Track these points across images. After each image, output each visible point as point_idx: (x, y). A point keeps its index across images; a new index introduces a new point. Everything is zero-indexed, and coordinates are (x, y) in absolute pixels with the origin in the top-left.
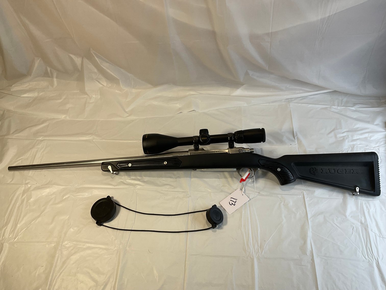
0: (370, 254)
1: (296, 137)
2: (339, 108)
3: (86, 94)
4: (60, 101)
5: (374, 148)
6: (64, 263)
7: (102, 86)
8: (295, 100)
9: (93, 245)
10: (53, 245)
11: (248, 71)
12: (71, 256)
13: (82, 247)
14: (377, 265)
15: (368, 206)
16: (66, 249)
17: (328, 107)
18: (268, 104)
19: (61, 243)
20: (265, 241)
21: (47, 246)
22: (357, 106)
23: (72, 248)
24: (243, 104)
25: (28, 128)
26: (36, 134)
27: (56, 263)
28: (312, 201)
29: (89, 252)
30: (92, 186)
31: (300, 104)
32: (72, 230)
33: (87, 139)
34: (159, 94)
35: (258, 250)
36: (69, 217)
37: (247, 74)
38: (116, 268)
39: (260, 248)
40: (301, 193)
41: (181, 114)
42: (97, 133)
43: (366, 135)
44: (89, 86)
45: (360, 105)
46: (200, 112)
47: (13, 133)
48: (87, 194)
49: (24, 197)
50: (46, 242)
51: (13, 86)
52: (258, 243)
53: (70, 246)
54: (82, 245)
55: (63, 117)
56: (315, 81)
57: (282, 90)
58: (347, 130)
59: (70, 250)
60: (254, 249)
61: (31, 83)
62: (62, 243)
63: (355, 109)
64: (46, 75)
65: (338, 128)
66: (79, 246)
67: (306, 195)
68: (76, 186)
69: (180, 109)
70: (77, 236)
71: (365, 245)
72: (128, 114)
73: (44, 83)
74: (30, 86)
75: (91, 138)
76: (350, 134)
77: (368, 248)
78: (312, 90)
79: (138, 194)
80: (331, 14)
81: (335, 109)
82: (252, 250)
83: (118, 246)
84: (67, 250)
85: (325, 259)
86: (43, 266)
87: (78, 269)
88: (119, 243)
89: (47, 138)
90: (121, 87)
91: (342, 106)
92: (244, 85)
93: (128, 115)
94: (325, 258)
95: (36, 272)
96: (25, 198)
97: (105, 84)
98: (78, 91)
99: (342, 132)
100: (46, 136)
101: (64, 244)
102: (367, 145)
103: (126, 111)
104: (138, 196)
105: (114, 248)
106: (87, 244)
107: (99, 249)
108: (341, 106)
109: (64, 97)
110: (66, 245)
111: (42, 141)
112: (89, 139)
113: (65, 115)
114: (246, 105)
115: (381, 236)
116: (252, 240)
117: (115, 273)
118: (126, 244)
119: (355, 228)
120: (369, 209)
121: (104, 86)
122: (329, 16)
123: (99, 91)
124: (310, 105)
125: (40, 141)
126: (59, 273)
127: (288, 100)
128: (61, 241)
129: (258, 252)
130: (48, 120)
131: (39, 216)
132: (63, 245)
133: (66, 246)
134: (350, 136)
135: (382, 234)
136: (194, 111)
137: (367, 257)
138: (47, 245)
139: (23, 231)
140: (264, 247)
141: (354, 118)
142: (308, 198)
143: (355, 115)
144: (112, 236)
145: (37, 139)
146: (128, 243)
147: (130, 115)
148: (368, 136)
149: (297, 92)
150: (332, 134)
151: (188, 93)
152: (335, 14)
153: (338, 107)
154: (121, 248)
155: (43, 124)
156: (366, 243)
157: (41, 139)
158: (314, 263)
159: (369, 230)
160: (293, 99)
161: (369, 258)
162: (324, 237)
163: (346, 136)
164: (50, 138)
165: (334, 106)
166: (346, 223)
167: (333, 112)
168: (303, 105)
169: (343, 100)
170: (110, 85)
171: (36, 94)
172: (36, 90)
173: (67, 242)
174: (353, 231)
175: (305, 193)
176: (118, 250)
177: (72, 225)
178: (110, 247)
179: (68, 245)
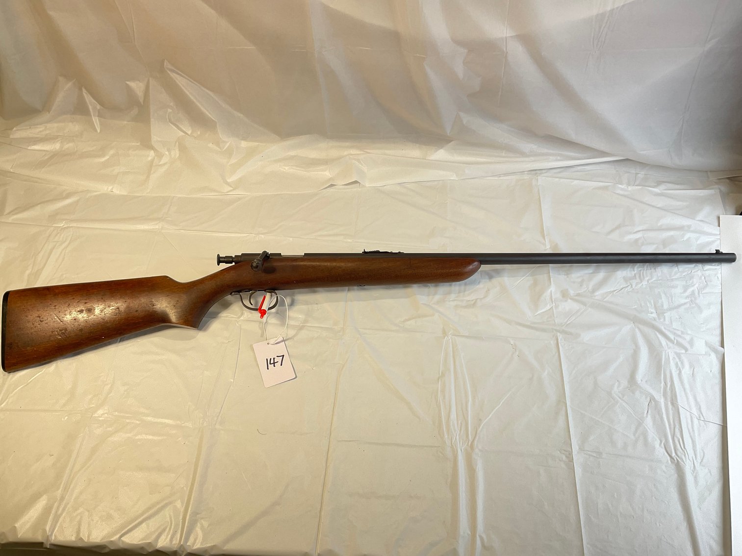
0: (681, 450)
1: (547, 237)
2: (630, 189)
3: (152, 147)
4: (103, 159)
6: (94, 450)
7: (184, 134)
8: (547, 172)
9: (152, 419)
11: (461, 114)
12: (107, 438)
13: (131, 421)
14: (692, 470)
15: (679, 364)
16: (99, 425)
17: (609, 186)
18: (496, 178)
19: (91, 414)
20: (480, 419)
22: (663, 187)
24: (450, 176)
25: (39, 206)
26: (53, 217)
27: (79, 450)
28: (573, 350)
31: (558, 179)
33: (149, 227)
34: (292, 153)
35: (468, 436)
37: (458, 119)
38: (194, 461)
39: (470, 433)
40: (553, 337)
41: (331, 190)
42: (169, 219)
45: (669, 185)
46: (368, 186)
47: (9, 213)
50: (60, 411)
51: (15, 129)
52: (467, 424)
53: (107, 418)
54: (130, 418)
55: (106, 188)
57: (523, 154)
58: (645, 227)
60: (460, 434)
61: (49, 125)
62: (93, 413)
63: (659, 192)
64: (81, 110)
65: (626, 224)
67: (561, 340)
69: (330, 179)
71: (671, 435)
72: (231, 187)
73: (73, 127)
74: (48, 132)
75: (157, 227)
77: (675, 438)
80: (616, 6)
81: (622, 189)
82: (456, 436)
83: (200, 422)
84: (100, 427)
85: (595, 457)
86: (53, 455)
87: (120, 460)
88: (202, 417)
89: (74, 225)
90: (220, 135)
91: (636, 186)
92: (452, 143)
93: (232, 189)
94: (595, 455)
95: (39, 465)
97: (189, 132)
98: (138, 144)
99: (635, 231)
100: (72, 221)
101: (96, 415)
103: (229, 181)
104: (242, 333)
105: (193, 425)
107: (163, 427)
108: (634, 186)
109: (112, 152)
110: (101, 417)
111: (64, 229)
112: (154, 229)
113: (110, 186)
114: (454, 177)
115: (702, 419)
116: (457, 416)
117: (192, 470)
118: (216, 419)
119: (653, 402)
120: (680, 369)
121: (187, 135)
122: (612, 10)
123: (177, 143)
124: (576, 182)
125: (61, 230)
127: (535, 172)
129: (466, 440)
130: (78, 193)
132: (96, 417)
133: (100, 419)
135: (703, 415)
136: (358, 184)
139: (18, 391)
140: (478, 432)
141: (659, 207)
142: (566, 346)
143: (661, 202)
144: (190, 403)
145: (54, 225)
146: (218, 416)
147: (234, 189)
149: (551, 158)
150: (615, 234)
151: (346, 153)
152: (623, 6)
153: (628, 187)
154: (205, 425)
155: (68, 198)
156: (673, 430)
157: (63, 226)
158: (572, 463)
159: (680, 407)
160: (544, 171)
161: (678, 457)
162: (594, 417)
163: (641, 237)
164: (79, 225)
165: (621, 184)
166: (637, 394)
167: (618, 194)
168: (562, 180)
169: (639, 175)
170: (199, 133)
171: (56, 146)
172: (59, 139)
173: (101, 411)
174: (649, 408)
175: (560, 337)
176: (200, 429)
177: (113, 382)
178: (184, 423)
179: (104, 417)
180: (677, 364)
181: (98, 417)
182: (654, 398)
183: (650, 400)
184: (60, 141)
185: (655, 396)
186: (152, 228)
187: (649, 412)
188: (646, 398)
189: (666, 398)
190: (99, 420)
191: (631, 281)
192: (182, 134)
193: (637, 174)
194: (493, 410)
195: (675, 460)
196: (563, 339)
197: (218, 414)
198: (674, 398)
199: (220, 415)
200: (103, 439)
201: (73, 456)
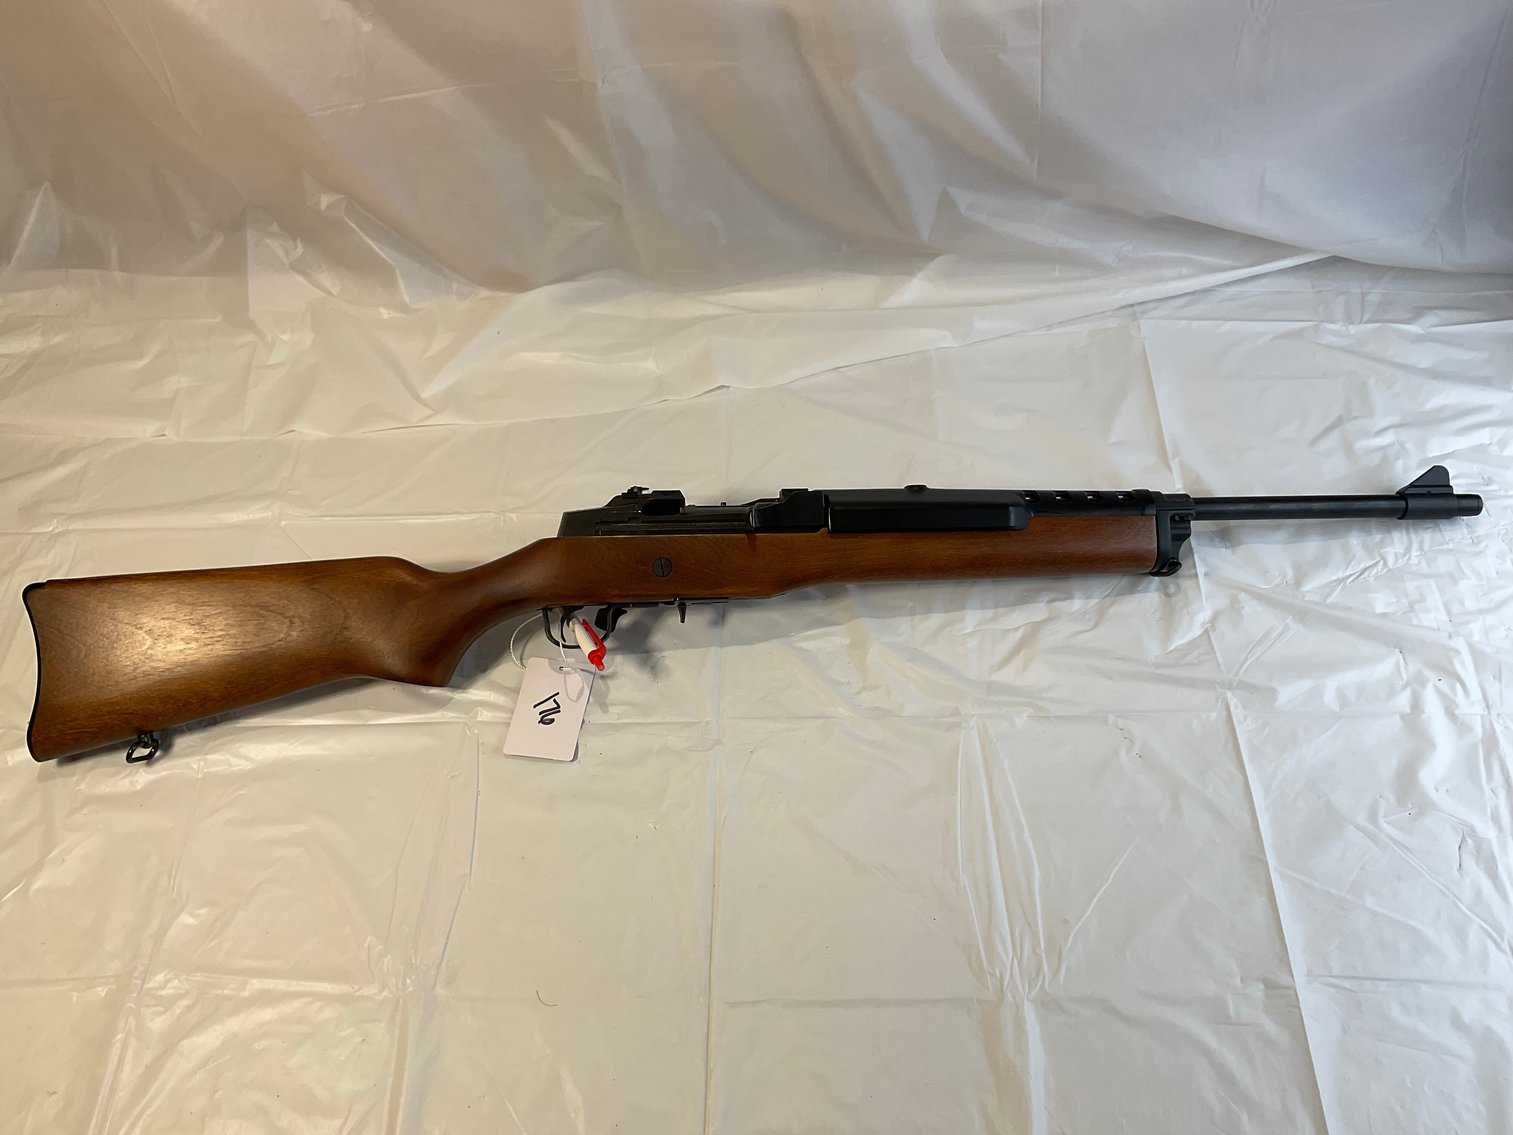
1: (1177, 460)
2: (1353, 332)
3: (251, 326)
4: (141, 364)
6: (151, 1072)
7: (323, 294)
8: (1155, 309)
9: (280, 985)
10: (103, 994)
11: (952, 190)
12: (184, 1038)
13: (233, 993)
16: (161, 1008)
17: (1306, 329)
19: (139, 982)
20: (1066, 922)
21: (75, 999)
22: (1430, 319)
23: (185, 1003)
24: (936, 339)
26: (31, 510)
27: (115, 1074)
28: (1267, 731)
29: (266, 1014)
31: (1185, 322)
32: (186, 919)
33: (251, 517)
35: (1039, 967)
36: (173, 863)
37: (946, 203)
38: (390, 1081)
39: (1044, 956)
40: (1217, 702)
42: (297, 493)
43: (1483, 436)
44: (264, 294)
45: (1444, 314)
50: (68, 980)
52: (1034, 934)
53: (178, 991)
54: (233, 986)
55: (150, 429)
56: (1247, 218)
57: (1099, 268)
58: (1395, 419)
59: (178, 1011)
60: (1020, 962)
61: (11, 296)
62: (143, 981)
63: (1421, 332)
65: (1354, 415)
66: (219, 992)
67: (1236, 707)
70: (212, 944)
73: (64, 294)
74: (9, 310)
75: (270, 514)
76: (1409, 437)
78: (1227, 263)
79: (482, 744)
81: (1336, 334)
82: (1012, 967)
83: (397, 984)
84: (164, 1012)
85: (1345, 989)
86: (55, 1093)
87: (215, 1092)
88: (403, 968)
89: (79, 525)
91: (1369, 322)
92: (937, 260)
93: (432, 412)
94: (1348, 986)
95: (24, 1121)
98: (218, 319)
99: (1378, 428)
100: (72, 516)
101: (151, 985)
102: (1490, 479)
104: (484, 753)
105: (381, 991)
106: (255, 981)
107: (310, 999)
108: (1361, 322)
109: (156, 348)
111: (55, 537)
112: (261, 519)
113: (159, 425)
116: (1010, 920)
117: (387, 1106)
118: (433, 972)
119: (1469, 841)
121: (330, 297)
123: (309, 315)
124: (1227, 326)
125: (49, 540)
126: (132, 1119)
127: (1130, 310)
128: (136, 975)
129: (1037, 975)
130: (84, 448)
131: (37, 867)
132: (149, 989)
133: (163, 992)
134: (1409, 446)
138: (75, 994)
140: (1064, 953)
141: (1424, 369)
142: (1249, 721)
143: (1426, 357)
144: (370, 938)
145: (33, 530)
146: (440, 964)
147: (437, 413)
148: (1491, 439)
149: (1167, 273)
150: (1333, 440)
153: (1347, 328)
154: (411, 989)
155: (59, 465)
157: (53, 530)
158: (1296, 1010)
160: (1150, 306)
162: (1333, 891)
164: (91, 524)
165: (1332, 323)
166: (1430, 822)
167: (1328, 347)
168: (1195, 324)
169: (1369, 298)
170: (357, 291)
171: (32, 343)
172: (37, 326)
173: (162, 975)
174: (1464, 856)
175: (1235, 700)
176: (398, 1002)
177: (187, 898)
178: (360, 989)
179: (171, 988)
181: (158, 989)
182: (1474, 831)
183: (1464, 839)
184: (40, 331)
185: (1473, 826)
186: (258, 516)
187: (1463, 865)
188: (1453, 831)
189: (1499, 830)
190: (161, 996)
191: (1382, 551)
192: (320, 293)
193: (1364, 295)
194: (1094, 896)
196: (1242, 708)
197: (438, 961)
199: (445, 961)
200: (170, 1044)
201: (104, 1090)
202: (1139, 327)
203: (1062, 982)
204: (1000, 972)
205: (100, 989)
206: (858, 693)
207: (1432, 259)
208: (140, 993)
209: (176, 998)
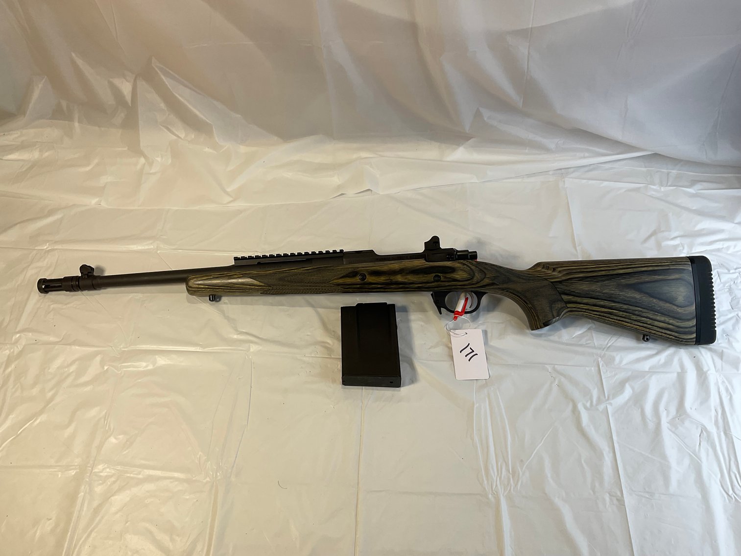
0: (738, 486)
1: (580, 246)
2: (663, 190)
3: (142, 154)
4: (88, 169)
5: (736, 269)
6: (97, 511)
8: (574, 172)
9: (159, 473)
10: (73, 474)
11: (483, 110)
12: (113, 495)
13: (135, 476)
15: (730, 388)
16: (101, 482)
17: (640, 188)
18: (520, 180)
19: (90, 469)
20: (522, 461)
21: (60, 476)
22: (698, 186)
23: (113, 479)
24: (470, 179)
25: (18, 225)
26: (35, 238)
27: (79, 512)
28: (615, 377)
29: (151, 487)
30: (155, 347)
31: (585, 181)
32: (113, 440)
33: (143, 248)
34: (296, 157)
35: (509, 480)
36: (106, 413)
37: (478, 115)
38: (209, 520)
39: (511, 476)
40: (594, 362)
41: (342, 199)
42: (164, 237)
44: (147, 138)
45: (705, 185)
46: (381, 193)
48: (144, 364)
49: (9, 370)
50: (57, 466)
52: (507, 465)
53: (109, 474)
54: (135, 472)
55: (94, 201)
56: (616, 133)
57: (547, 150)
58: (682, 233)
59: (109, 483)
60: (500, 478)
61: (24, 131)
62: (92, 468)
63: (694, 192)
64: (59, 114)
65: (662, 230)
66: (129, 475)
67: (603, 366)
68: (122, 346)
69: (339, 187)
70: (125, 452)
71: (726, 468)
72: (231, 196)
73: (52, 132)
74: (23, 138)
75: (152, 247)
76: (687, 241)
77: (731, 473)
78: (609, 152)
79: (253, 363)
81: (655, 190)
83: (213, 474)
84: (102, 484)
85: (647, 498)
86: (50, 519)
87: (127, 523)
88: (215, 468)
89: (59, 246)
90: (217, 139)
91: (670, 186)
92: (472, 141)
94: (647, 496)
95: (36, 532)
96: (11, 372)
97: (182, 136)
98: (125, 149)
99: (673, 236)
100: (56, 242)
101: (96, 470)
102: (722, 264)
103: (229, 190)
104: (254, 368)
105: (205, 478)
106: (145, 471)
107: (172, 480)
108: (667, 186)
109: (96, 161)
110: (101, 472)
111: (49, 251)
112: (148, 249)
113: (97, 199)
114: (475, 180)
116: (496, 459)
117: (208, 532)
118: (230, 470)
119: (704, 433)
120: (730, 393)
121: (180, 139)
123: (169, 148)
124: (606, 183)
125: (45, 253)
126: (87, 534)
127: (560, 171)
128: (89, 465)
129: (508, 484)
130: (62, 208)
131: (41, 412)
132: (94, 472)
133: (102, 474)
134: (686, 246)
136: (369, 192)
137: (731, 492)
138: (60, 473)
139: (6, 445)
140: (521, 474)
141: (694, 210)
142: (608, 371)
143: (695, 204)
144: (200, 453)
146: (233, 466)
147: (235, 200)
148: (723, 246)
149: (579, 155)
150: (651, 241)
151: (355, 156)
153: (660, 188)
154: (219, 478)
155: (49, 216)
156: (728, 464)
157: (47, 248)
159: (734, 437)
160: (570, 171)
161: (736, 494)
163: (679, 244)
164: (64, 247)
165: (654, 185)
166: (687, 423)
167: (651, 197)
168: (591, 182)
169: (671, 174)
170: (193, 137)
171: (35, 155)
172: (37, 146)
173: (102, 465)
174: (701, 440)
175: (602, 362)
176: (213, 483)
177: (113, 431)
178: (195, 477)
179: (105, 472)
180: (727, 390)
181: (99, 472)
182: (707, 429)
183: (702, 431)
184: (38, 149)
185: (706, 426)
186: (147, 247)
187: (701, 444)
188: (697, 428)
189: (718, 428)
190: (101, 476)
192: (175, 137)
193: (668, 174)
194: (535, 449)
195: (732, 499)
196: (605, 366)
198: (726, 428)
199: (235, 465)
200: (106, 498)
201: (74, 519)
202: (564, 182)
203: (519, 488)
204: (491, 482)
205: (72, 471)
206: (430, 348)
207: (703, 157)
208: (91, 474)
209: (108, 477)
